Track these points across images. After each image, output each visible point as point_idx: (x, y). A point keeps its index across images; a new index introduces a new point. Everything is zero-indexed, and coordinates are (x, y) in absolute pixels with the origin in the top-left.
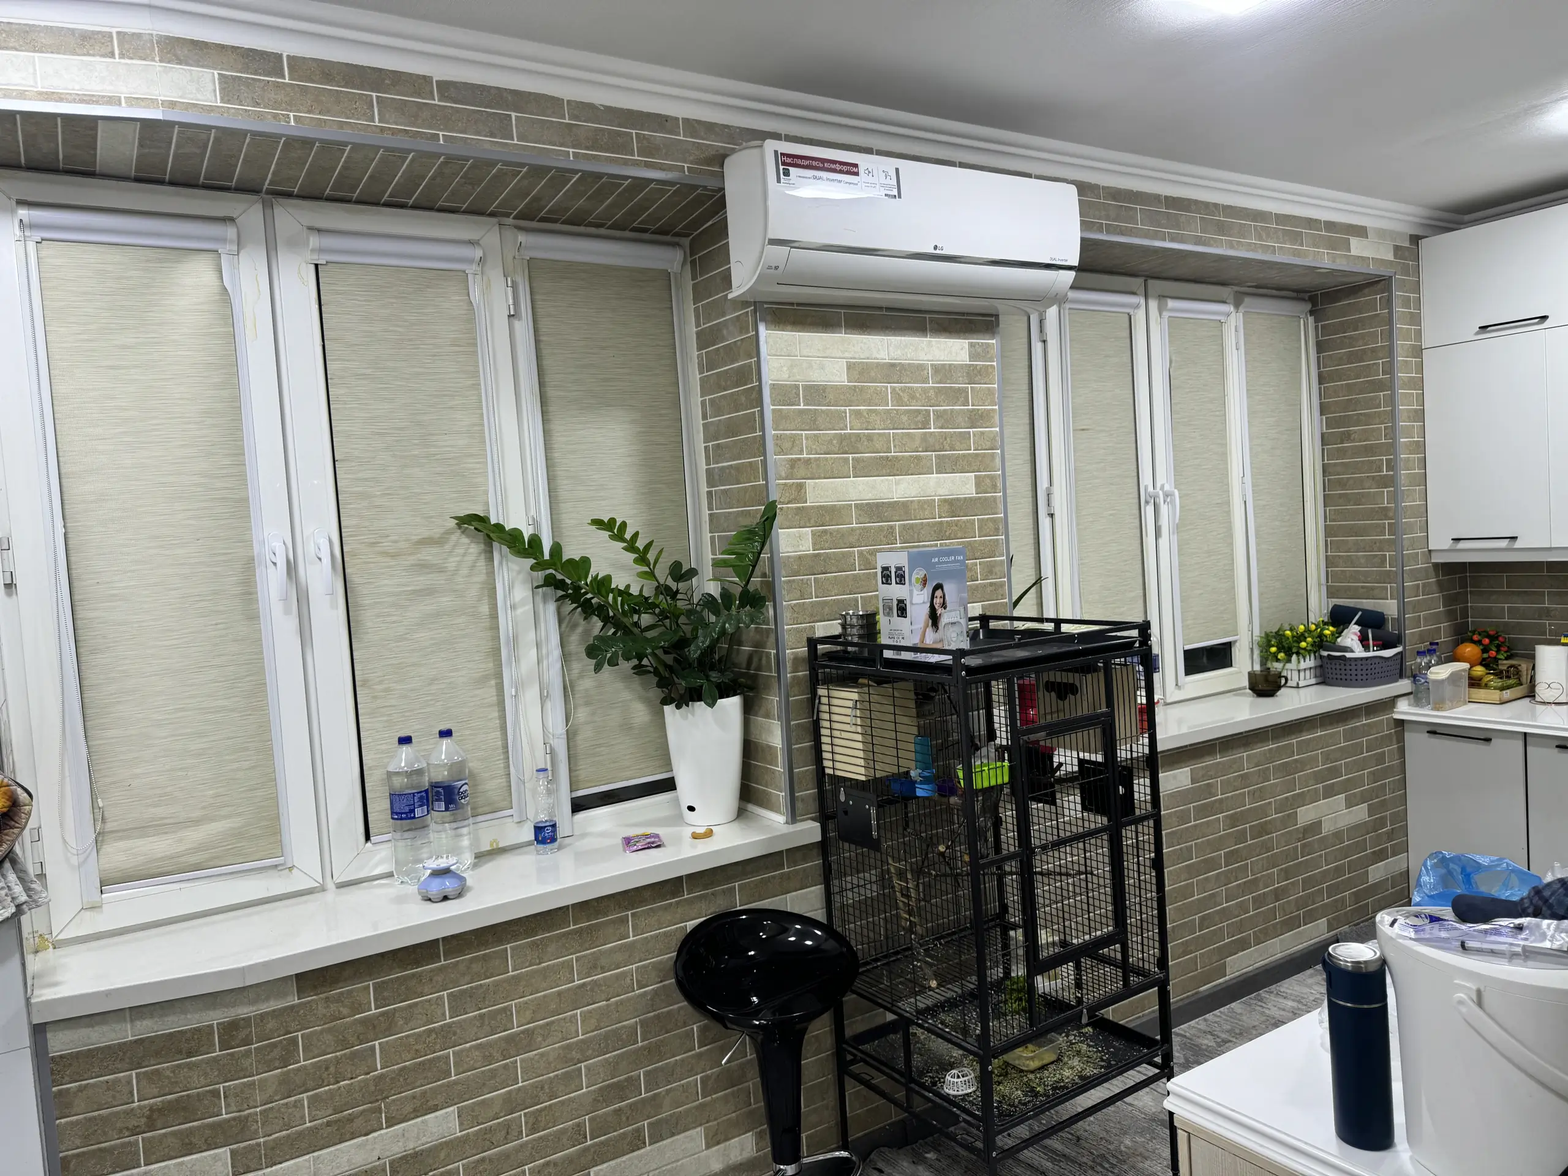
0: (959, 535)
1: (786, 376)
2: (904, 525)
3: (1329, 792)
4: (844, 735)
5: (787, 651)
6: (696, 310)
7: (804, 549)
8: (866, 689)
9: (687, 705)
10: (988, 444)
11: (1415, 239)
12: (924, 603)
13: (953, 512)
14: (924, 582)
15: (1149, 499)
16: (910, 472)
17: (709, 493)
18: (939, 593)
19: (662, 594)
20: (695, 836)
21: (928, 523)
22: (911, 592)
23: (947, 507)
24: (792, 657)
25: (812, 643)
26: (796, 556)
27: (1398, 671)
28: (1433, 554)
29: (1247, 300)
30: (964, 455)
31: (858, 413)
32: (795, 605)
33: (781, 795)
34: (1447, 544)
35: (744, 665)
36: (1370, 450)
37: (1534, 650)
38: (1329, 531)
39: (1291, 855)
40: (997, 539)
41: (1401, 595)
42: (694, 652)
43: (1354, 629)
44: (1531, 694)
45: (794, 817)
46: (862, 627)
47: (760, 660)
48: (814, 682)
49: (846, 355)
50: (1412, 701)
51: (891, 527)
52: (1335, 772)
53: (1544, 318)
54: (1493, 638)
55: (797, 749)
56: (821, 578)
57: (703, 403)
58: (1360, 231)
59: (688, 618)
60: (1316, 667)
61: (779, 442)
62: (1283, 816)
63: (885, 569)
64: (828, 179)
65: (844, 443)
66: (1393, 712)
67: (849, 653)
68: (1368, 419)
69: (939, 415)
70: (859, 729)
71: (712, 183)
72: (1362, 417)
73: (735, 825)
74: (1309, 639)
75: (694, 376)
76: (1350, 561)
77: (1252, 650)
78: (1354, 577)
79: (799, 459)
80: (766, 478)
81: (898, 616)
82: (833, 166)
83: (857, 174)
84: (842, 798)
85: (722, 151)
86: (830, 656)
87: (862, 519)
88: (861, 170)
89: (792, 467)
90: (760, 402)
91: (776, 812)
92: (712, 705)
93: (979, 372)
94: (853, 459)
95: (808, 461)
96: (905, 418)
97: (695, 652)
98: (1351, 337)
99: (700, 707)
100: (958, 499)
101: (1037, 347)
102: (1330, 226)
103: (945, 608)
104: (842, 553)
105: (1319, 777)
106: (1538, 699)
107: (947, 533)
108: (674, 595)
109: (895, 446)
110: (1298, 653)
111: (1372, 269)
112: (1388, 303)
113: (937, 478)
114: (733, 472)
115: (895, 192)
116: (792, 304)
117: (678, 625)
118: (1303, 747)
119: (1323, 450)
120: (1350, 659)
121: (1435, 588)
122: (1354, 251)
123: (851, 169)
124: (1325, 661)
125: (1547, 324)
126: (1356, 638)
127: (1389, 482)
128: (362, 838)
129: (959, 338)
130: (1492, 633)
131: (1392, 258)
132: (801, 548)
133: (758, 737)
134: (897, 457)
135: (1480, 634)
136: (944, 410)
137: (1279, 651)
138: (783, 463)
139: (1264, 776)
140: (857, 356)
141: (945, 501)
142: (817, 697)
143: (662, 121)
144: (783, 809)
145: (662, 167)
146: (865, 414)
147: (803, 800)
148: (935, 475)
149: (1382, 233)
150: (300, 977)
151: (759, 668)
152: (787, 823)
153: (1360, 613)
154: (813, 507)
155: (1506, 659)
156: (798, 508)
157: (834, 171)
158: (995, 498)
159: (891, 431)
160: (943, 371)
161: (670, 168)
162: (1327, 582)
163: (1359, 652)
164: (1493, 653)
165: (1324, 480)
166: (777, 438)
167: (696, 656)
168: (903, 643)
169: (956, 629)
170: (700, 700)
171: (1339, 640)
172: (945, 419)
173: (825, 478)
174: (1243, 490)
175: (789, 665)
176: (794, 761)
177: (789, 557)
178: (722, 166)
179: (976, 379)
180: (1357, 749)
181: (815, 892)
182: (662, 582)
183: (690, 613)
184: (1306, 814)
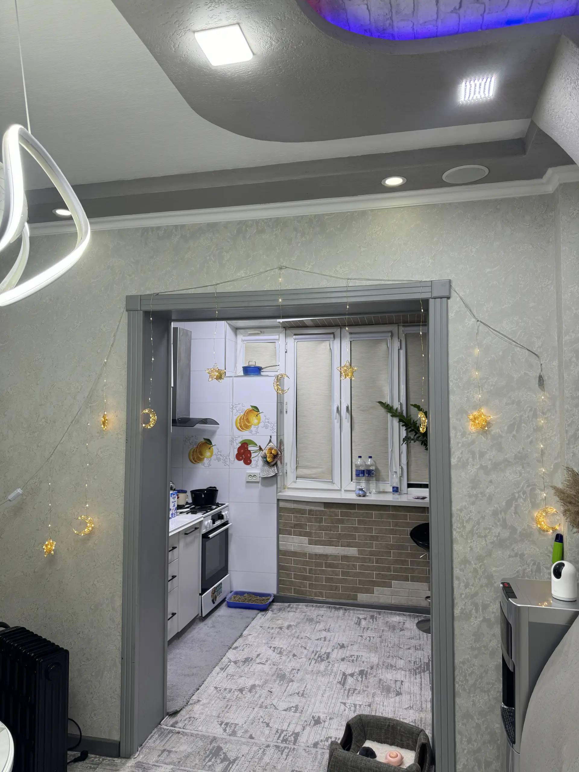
128: (350, 480)
150: (324, 503)
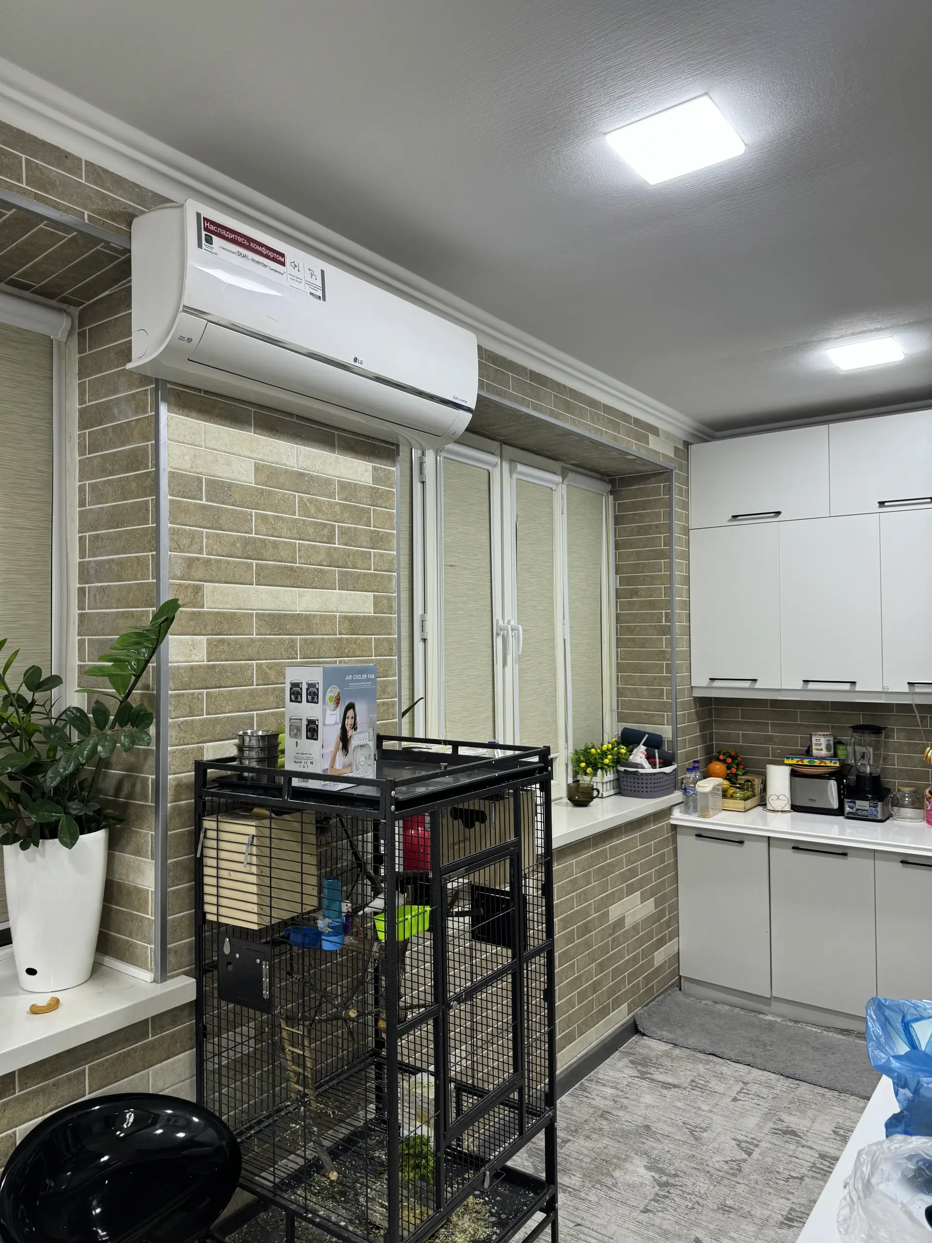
0: (358, 653)
1: (188, 466)
2: (306, 640)
3: (630, 890)
4: (234, 876)
5: (170, 777)
6: (81, 386)
7: (197, 658)
8: (266, 822)
9: (37, 845)
10: (387, 567)
11: (687, 444)
12: (336, 723)
13: (353, 629)
14: (338, 701)
15: (499, 631)
16: (313, 585)
17: (81, 591)
18: (350, 713)
19: (12, 705)
20: (35, 1010)
21: (329, 639)
22: (324, 711)
23: (346, 624)
24: (175, 783)
25: (201, 767)
26: (187, 667)
27: (673, 784)
28: (693, 689)
29: (571, 475)
30: (365, 574)
31: (264, 518)
32: (182, 722)
33: (150, 948)
34: (705, 682)
35: (112, 792)
36: (652, 605)
37: (765, 768)
38: (620, 668)
39: (604, 950)
40: (391, 659)
41: (674, 722)
42: (51, 780)
43: (642, 748)
44: (763, 803)
45: (164, 973)
46: (262, 749)
47: (133, 786)
48: (200, 811)
49: (255, 455)
50: (683, 809)
51: (293, 640)
52: (633, 872)
53: (778, 513)
54: (734, 758)
55: (174, 892)
56: (214, 693)
57: (82, 489)
58: (655, 431)
59: (46, 736)
60: (613, 780)
61: (175, 537)
62: (600, 915)
63: (295, 685)
64: (253, 260)
65: (249, 548)
66: (670, 818)
67: (245, 779)
68: (652, 580)
69: (344, 532)
70: (254, 869)
71: (117, 242)
72: (647, 578)
73: (89, 990)
74: (610, 757)
75: (74, 457)
76: (636, 693)
77: (567, 765)
78: (639, 706)
79: (198, 559)
80: (157, 576)
81: (308, 738)
82: (260, 249)
83: (283, 264)
84: (227, 950)
85: (130, 210)
86: (222, 782)
87: (263, 631)
88: (287, 262)
89: (189, 566)
90: (155, 490)
91: (141, 967)
92: (70, 843)
93: (381, 496)
94: (257, 565)
95: (208, 562)
96: (311, 530)
97: (53, 779)
98: (640, 515)
99: (53, 846)
100: (357, 617)
101: (417, 486)
102: (637, 422)
103: (355, 730)
104: (241, 666)
105: (624, 877)
106: (769, 807)
107: (346, 651)
108: (28, 707)
109: (300, 557)
110: (602, 768)
111: (661, 461)
112: (669, 490)
113: (339, 594)
114: (114, 567)
115: (320, 293)
116: (200, 390)
117: (30, 744)
118: (615, 851)
119: (617, 602)
120: (642, 774)
121: (694, 717)
122: (651, 446)
123: (278, 257)
124: (623, 775)
125: (780, 518)
126: (644, 756)
127: (667, 630)
129: (365, 460)
130: (733, 754)
131: (673, 457)
132: (194, 658)
133: (124, 877)
134: (302, 568)
135: (724, 755)
136: (349, 528)
137: (588, 766)
138: (179, 561)
139: (587, 879)
140: (266, 458)
141: (346, 617)
142: (203, 830)
143: (60, 156)
144: (150, 963)
145: (56, 206)
146: (271, 520)
147: (176, 952)
148: (337, 591)
149: (668, 436)
151: (131, 796)
152: (155, 981)
153: (647, 736)
154: (210, 613)
155: (744, 774)
156: (194, 613)
157: (260, 254)
158: (390, 618)
159: (298, 542)
160: (348, 488)
161: (67, 210)
162: (618, 709)
163: (648, 769)
164: (734, 770)
165: (617, 626)
166: (173, 532)
167: (54, 784)
168: (311, 769)
169: (365, 751)
170: (53, 836)
171: (631, 757)
172: (349, 536)
173: (226, 583)
174: (564, 631)
175: (170, 792)
176: (169, 906)
177: (179, 668)
178: (129, 225)
179: (379, 502)
180: (647, 852)
181: (185, 1059)
182: (13, 689)
183: (49, 730)
184: (615, 912)
